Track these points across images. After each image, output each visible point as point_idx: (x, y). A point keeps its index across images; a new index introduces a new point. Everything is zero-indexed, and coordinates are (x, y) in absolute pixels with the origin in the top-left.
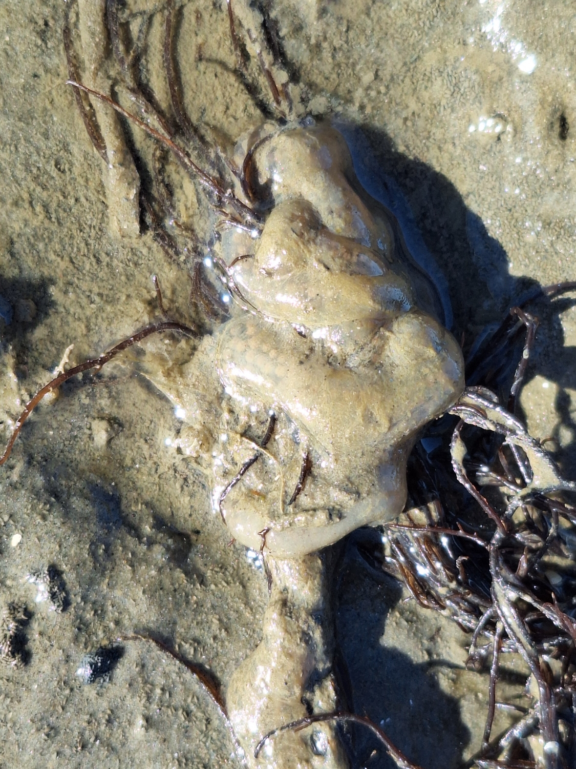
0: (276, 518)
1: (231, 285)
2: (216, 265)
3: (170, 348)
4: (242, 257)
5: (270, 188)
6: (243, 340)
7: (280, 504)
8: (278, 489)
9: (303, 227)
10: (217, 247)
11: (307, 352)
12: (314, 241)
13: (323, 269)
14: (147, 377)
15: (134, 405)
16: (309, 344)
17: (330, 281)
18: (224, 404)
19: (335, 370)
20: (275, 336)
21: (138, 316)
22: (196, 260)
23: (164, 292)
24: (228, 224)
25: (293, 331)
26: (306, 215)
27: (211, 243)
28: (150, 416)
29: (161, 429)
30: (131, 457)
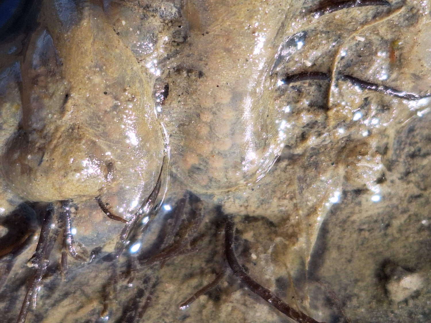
0: (415, 11)
1: (147, 209)
2: (133, 239)
3: (260, 249)
4: (105, 211)
5: (8, 217)
6: (207, 163)
7: (394, 16)
8: (375, 31)
9: (31, 152)
10: (109, 249)
11: (185, 74)
12: (41, 131)
13: (70, 102)
14: (308, 259)
15: (350, 261)
16: (174, 77)
17: (81, 86)
18: (299, 151)
19: (191, 27)
20: (184, 125)
21: (238, 306)
22: (139, 267)
23: (196, 287)
24: (74, 249)
25: (167, 105)
26: (16, 156)
27: (109, 258)
28: (355, 236)
29: (365, 215)
30: (416, 235)
